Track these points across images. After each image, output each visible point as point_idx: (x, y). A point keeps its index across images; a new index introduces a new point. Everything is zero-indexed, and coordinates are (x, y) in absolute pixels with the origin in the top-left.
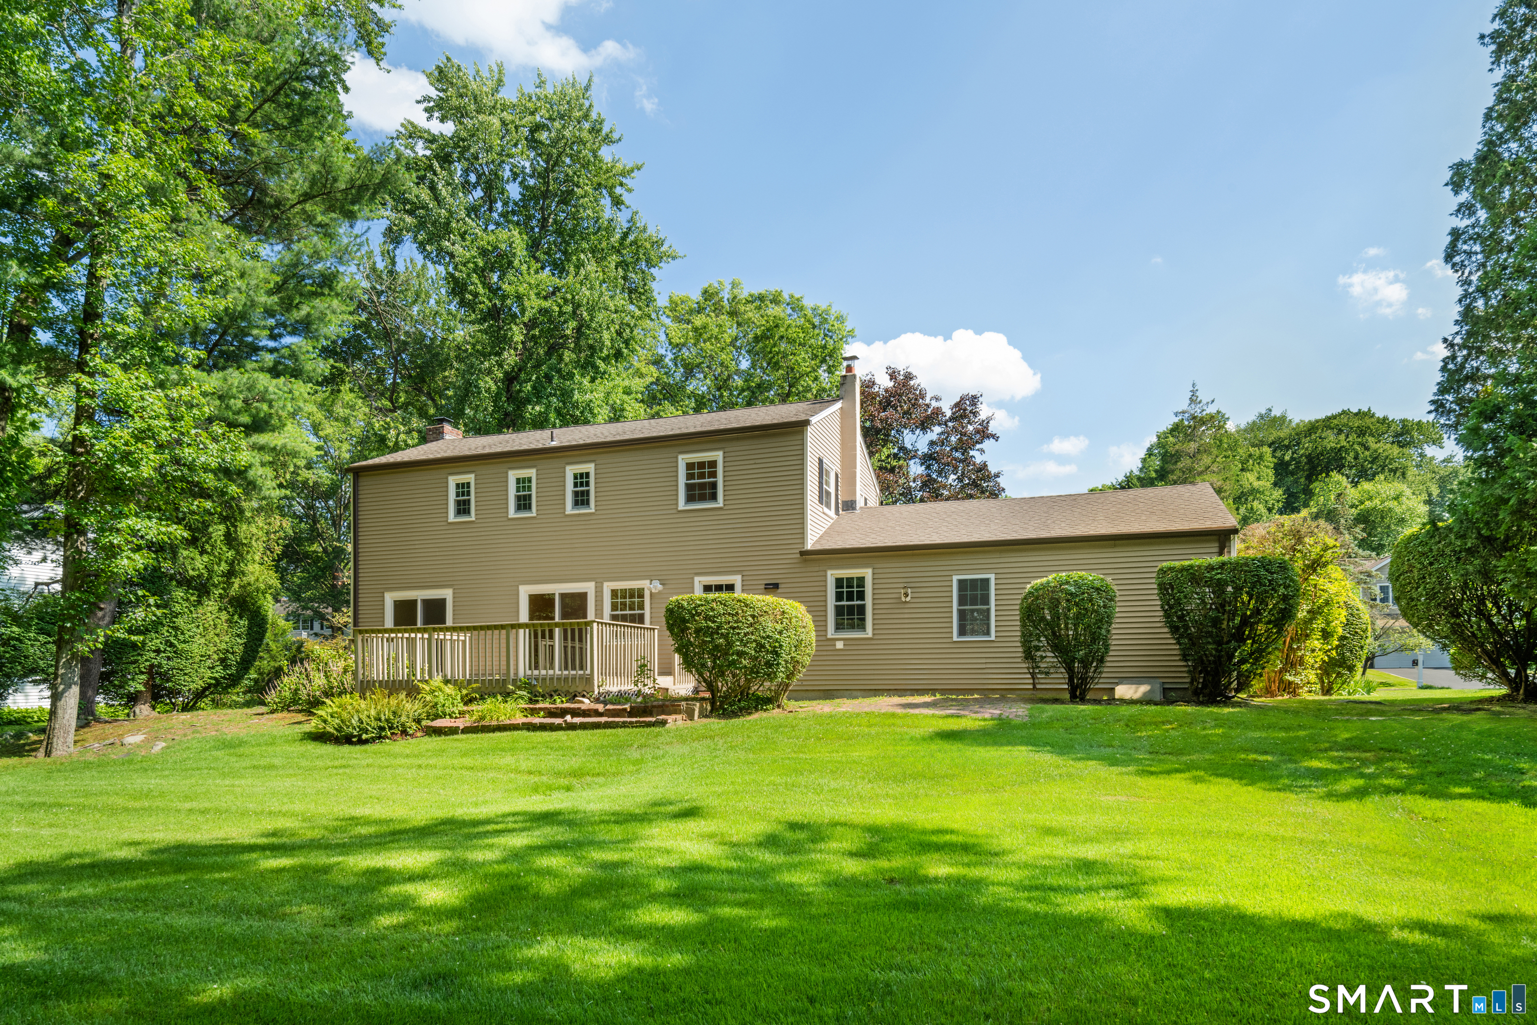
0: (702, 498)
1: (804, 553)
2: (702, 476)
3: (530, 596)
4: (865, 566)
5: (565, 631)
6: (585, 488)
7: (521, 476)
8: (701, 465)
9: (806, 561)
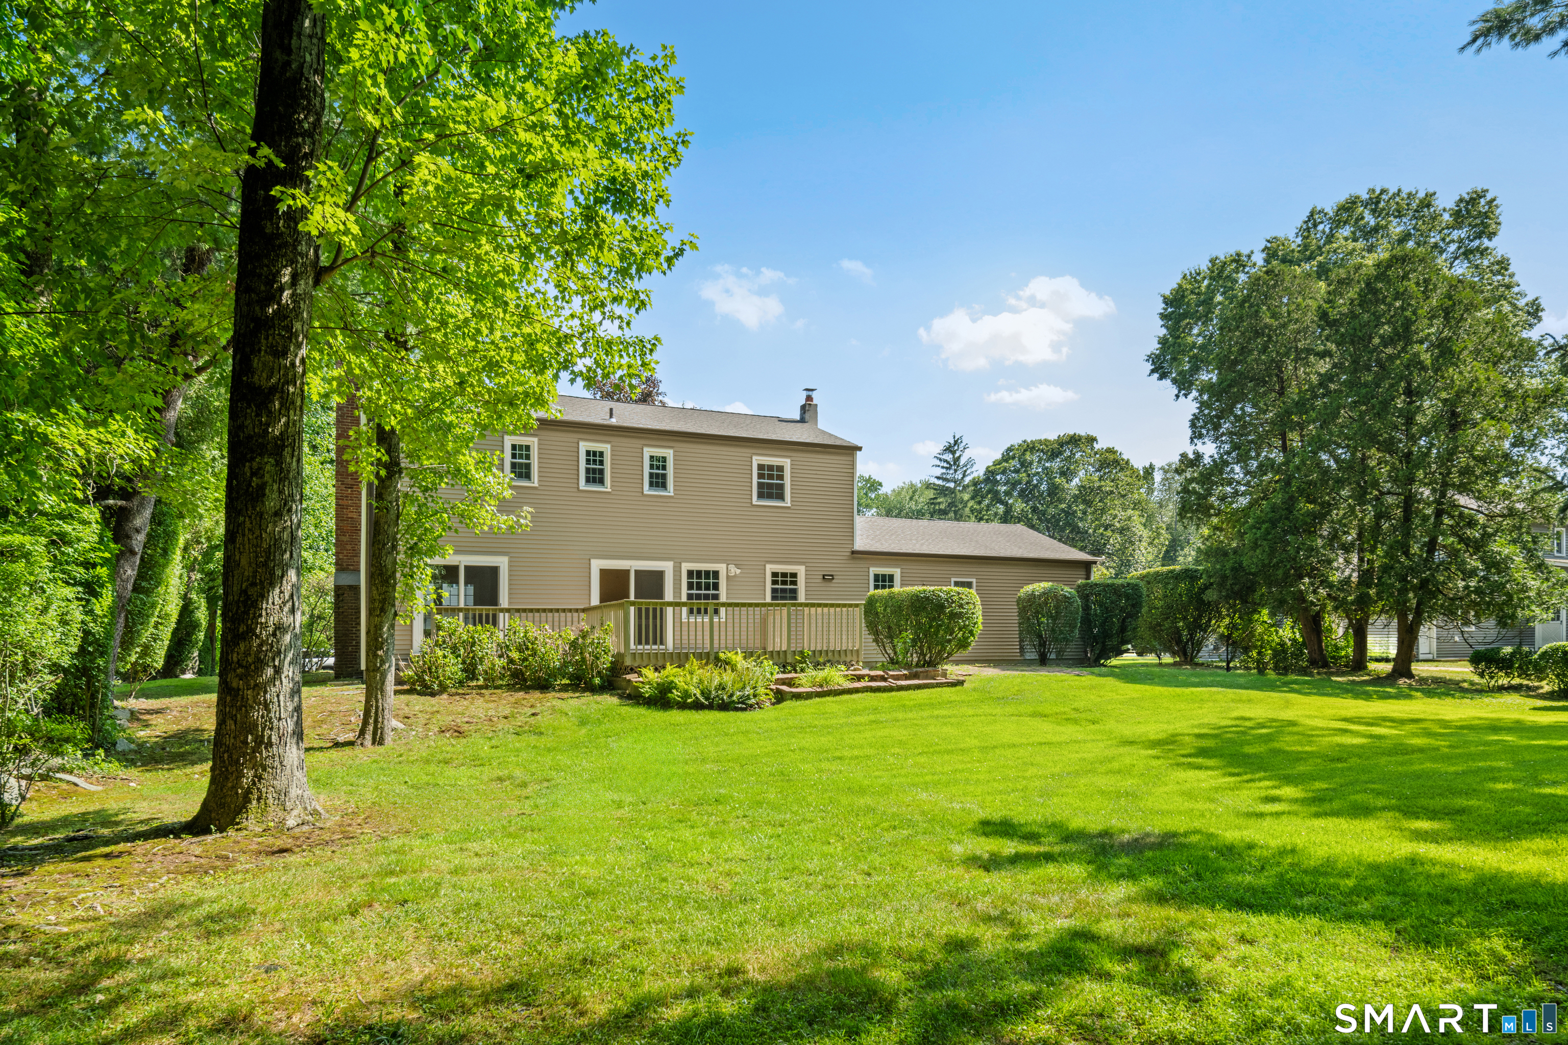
0: (770, 496)
1: (853, 552)
2: (771, 477)
3: (601, 570)
4: (896, 566)
5: (640, 610)
6: (661, 472)
7: (592, 449)
8: (770, 468)
9: (854, 558)
